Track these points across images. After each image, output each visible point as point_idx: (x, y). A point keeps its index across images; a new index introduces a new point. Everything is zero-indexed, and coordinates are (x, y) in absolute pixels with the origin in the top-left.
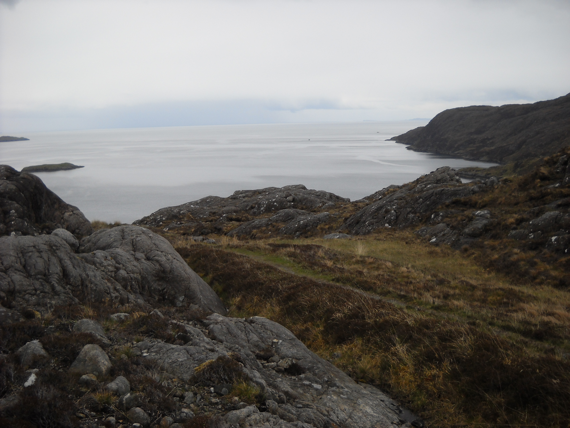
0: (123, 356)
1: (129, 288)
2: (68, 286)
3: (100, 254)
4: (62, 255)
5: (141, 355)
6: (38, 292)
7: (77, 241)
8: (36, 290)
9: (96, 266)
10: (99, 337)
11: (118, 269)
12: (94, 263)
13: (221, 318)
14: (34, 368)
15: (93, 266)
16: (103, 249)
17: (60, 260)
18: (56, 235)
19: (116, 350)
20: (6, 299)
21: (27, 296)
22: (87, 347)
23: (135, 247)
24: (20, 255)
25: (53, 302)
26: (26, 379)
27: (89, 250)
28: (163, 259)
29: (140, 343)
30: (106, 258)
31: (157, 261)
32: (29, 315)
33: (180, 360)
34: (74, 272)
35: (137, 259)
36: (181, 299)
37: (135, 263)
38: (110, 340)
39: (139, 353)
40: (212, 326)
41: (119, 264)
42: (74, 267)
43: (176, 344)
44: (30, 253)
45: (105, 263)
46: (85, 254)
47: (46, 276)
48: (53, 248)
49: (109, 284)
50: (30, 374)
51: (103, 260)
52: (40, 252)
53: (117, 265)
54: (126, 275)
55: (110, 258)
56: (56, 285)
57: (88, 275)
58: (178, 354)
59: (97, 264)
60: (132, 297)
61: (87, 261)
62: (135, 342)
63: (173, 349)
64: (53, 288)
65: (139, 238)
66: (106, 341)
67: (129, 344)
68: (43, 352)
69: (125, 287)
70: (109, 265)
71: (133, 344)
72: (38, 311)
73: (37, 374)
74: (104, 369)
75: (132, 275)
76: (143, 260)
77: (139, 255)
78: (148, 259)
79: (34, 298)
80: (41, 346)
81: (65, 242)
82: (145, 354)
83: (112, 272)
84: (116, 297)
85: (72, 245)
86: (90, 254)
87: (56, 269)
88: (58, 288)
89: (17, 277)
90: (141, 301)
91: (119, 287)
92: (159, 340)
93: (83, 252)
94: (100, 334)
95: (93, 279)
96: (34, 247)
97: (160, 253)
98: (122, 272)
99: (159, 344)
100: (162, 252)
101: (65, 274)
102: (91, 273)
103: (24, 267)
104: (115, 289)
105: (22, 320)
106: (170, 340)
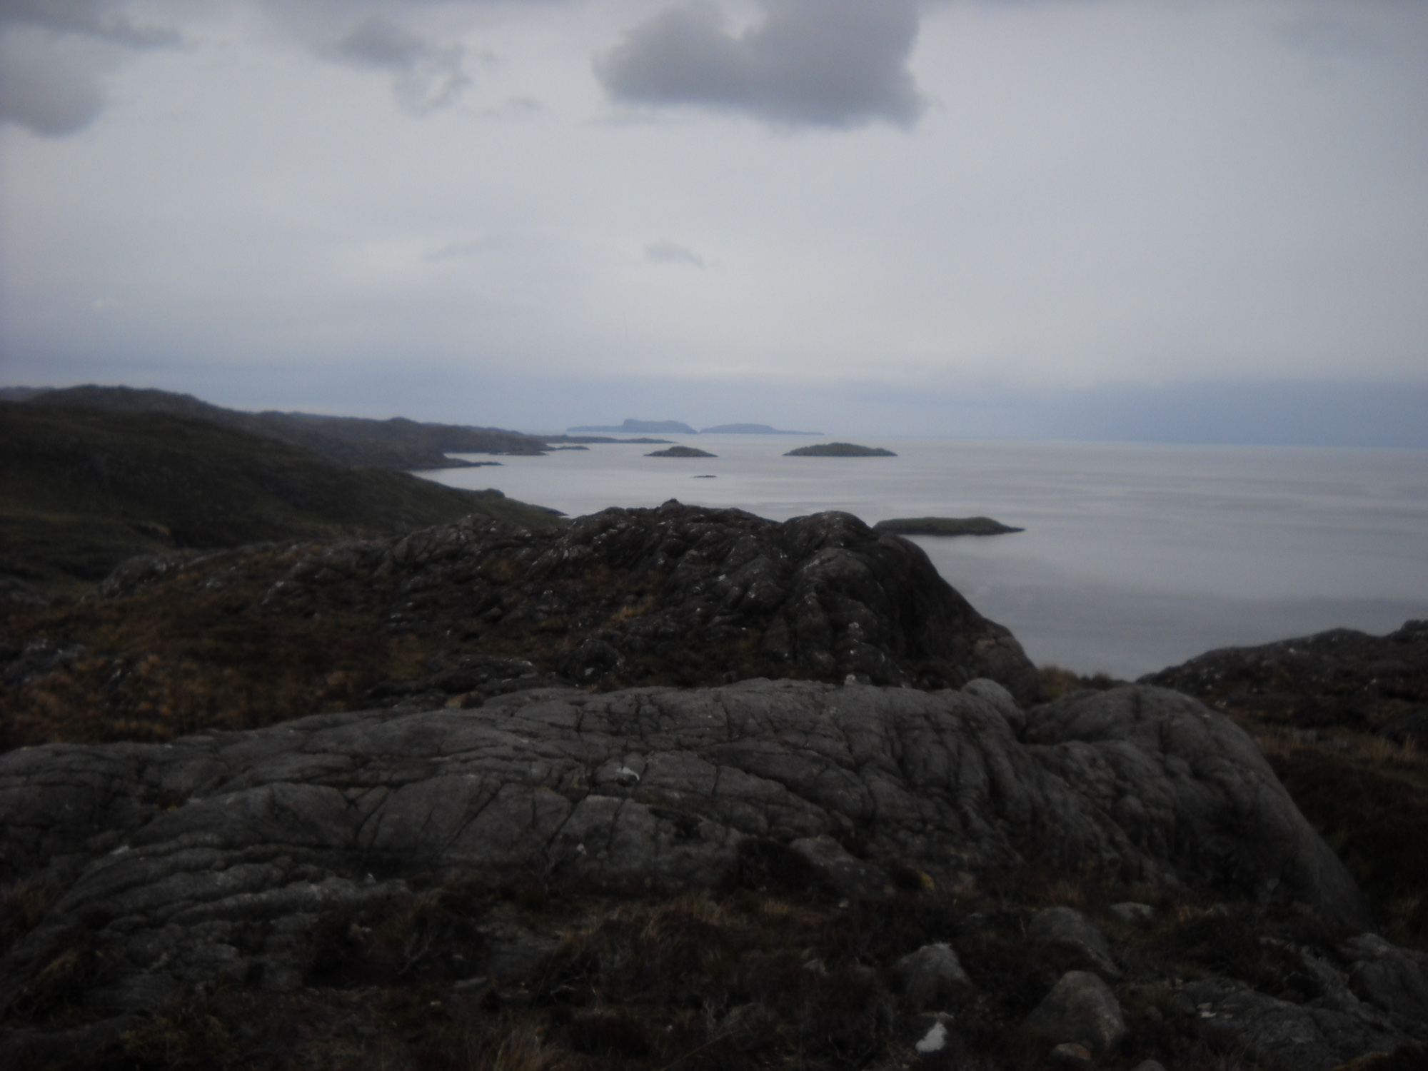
0: (1153, 1011)
1: (1144, 842)
2: (1000, 822)
3: (1079, 750)
4: (992, 744)
5: (1194, 1016)
6: (930, 827)
7: (1022, 713)
8: (924, 821)
9: (1066, 778)
10: (1094, 956)
11: (1120, 793)
12: (1063, 772)
13: (1383, 948)
14: (938, 1010)
15: (1061, 780)
16: (1087, 738)
17: (986, 756)
18: (974, 692)
19: (1133, 993)
20: (853, 834)
21: (902, 835)
22: (1072, 976)
23: (1166, 742)
24: (893, 733)
25: (965, 856)
26: (921, 1033)
27: (1051, 739)
28: (1235, 779)
29: (1193, 985)
30: (1093, 762)
31: (1221, 783)
32: (908, 882)
33: (1298, 1040)
34: (1018, 788)
35: (1170, 774)
36: (1271, 884)
37: (1164, 782)
38: (1120, 965)
39: (1191, 1009)
40: (1359, 965)
41: (1125, 779)
42: (1016, 776)
43: (1285, 999)
44: (917, 732)
45: (1091, 774)
46: (1041, 748)
47: (950, 790)
48: (970, 725)
49: (1097, 828)
50: (931, 1023)
51: (1086, 767)
52: (938, 730)
53: (1120, 783)
54: (1141, 810)
55: (1102, 762)
56: (973, 815)
57: (1048, 800)
58: (1294, 1026)
59: (1072, 777)
60: (1150, 865)
61: (1045, 763)
62: (1179, 981)
63: (1279, 1010)
64: (965, 821)
65: (1177, 722)
66: (1108, 966)
67: (1167, 983)
68: (959, 974)
69: (1135, 839)
70: (1099, 780)
71: (1173, 984)
72: (928, 872)
73: (947, 1025)
74: (1108, 1036)
75: (1154, 811)
76: (1185, 777)
77: (1177, 763)
78: (1197, 775)
79: (918, 841)
80: (955, 960)
81: (998, 714)
82: (1206, 1014)
83: (1105, 797)
84: (1113, 862)
85: (1013, 722)
86: (1056, 748)
87: (974, 776)
88: (977, 822)
89: (883, 786)
90: (1171, 878)
91: (1121, 837)
92: (1242, 984)
93: (1035, 741)
94: (1095, 949)
95: (1060, 811)
96: (927, 717)
97: (1227, 763)
98: (1132, 802)
99: (1243, 994)
100: (1233, 761)
101: (995, 792)
102: (1056, 796)
103: (901, 762)
104: (1112, 841)
105: (890, 890)
106: (1267, 986)
